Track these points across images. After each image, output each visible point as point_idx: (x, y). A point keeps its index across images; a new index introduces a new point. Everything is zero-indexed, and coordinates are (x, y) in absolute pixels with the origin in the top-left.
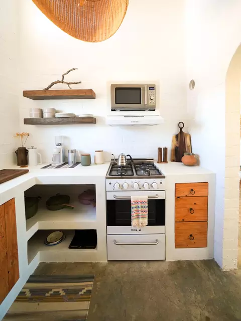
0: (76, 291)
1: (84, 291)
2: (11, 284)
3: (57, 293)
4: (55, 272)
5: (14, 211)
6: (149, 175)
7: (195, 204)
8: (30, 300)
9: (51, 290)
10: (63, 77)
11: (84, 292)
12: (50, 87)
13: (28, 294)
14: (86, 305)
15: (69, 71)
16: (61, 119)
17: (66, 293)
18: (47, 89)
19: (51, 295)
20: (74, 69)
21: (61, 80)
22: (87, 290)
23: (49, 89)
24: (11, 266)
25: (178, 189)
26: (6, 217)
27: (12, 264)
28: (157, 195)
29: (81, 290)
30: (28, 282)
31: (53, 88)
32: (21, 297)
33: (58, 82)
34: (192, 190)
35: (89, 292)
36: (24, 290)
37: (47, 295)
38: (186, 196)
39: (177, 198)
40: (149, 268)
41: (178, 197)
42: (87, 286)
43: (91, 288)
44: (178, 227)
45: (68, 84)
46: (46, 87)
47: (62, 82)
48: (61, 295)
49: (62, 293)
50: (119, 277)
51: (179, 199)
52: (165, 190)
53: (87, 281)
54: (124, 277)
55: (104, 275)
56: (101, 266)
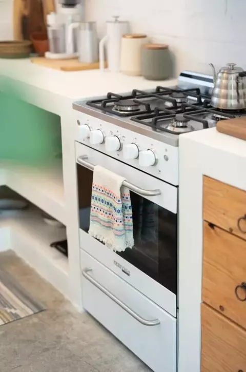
1: (13, 311)
4: (11, 270)
11: (11, 312)
22: (16, 314)
29: (11, 307)
35: (17, 318)
38: (230, 231)
39: (207, 229)
41: (212, 225)
42: (23, 309)
43: (22, 315)
44: (209, 324)
50: (68, 338)
51: (212, 231)
52: (177, 187)
53: (28, 306)
54: (74, 343)
55: (54, 320)
56: (67, 308)
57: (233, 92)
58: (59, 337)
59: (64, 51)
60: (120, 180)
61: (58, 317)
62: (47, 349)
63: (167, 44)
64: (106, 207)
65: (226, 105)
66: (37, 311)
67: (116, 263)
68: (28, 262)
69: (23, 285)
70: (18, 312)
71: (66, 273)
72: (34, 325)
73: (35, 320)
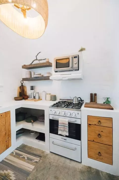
0: (31, 160)
1: (35, 161)
2: (7, 147)
3: (24, 158)
4: (26, 149)
5: (10, 116)
6: (72, 108)
7: (102, 131)
8: (14, 156)
9: (22, 155)
10: (36, 57)
11: (34, 162)
12: (32, 63)
13: (14, 154)
14: (33, 167)
15: (38, 54)
16: (36, 78)
17: (27, 159)
18: (31, 64)
19: (22, 157)
20: (40, 53)
21: (36, 59)
22: (36, 161)
23: (32, 64)
24: (7, 139)
25: (90, 119)
26: (6, 118)
27: (8, 139)
28: (75, 120)
29: (33, 160)
30: (16, 149)
31: (34, 63)
32: (12, 154)
33: (35, 60)
34: (99, 121)
35: (36, 162)
36: (13, 152)
37: (20, 157)
38: (95, 125)
39: (89, 125)
40: (70, 163)
42: (37, 159)
43: (38, 161)
44: (90, 144)
45: (39, 60)
46: (31, 63)
47: (37, 60)
48: (25, 159)
49: (26, 158)
50: (52, 162)
51: (90, 125)
52: (81, 119)
53: (37, 157)
54: (54, 162)
55: (45, 158)
56: (46, 153)
57: (77, 101)
58: (50, 163)
59: (31, 98)
60: (67, 120)
61: (46, 157)
62: (50, 168)
63: (55, 95)
64: (63, 127)
65: (76, 103)
66: (40, 158)
67: (62, 138)
68: (29, 145)
69: (32, 152)
70: (36, 160)
71: (44, 145)
72: (42, 162)
73: (41, 161)
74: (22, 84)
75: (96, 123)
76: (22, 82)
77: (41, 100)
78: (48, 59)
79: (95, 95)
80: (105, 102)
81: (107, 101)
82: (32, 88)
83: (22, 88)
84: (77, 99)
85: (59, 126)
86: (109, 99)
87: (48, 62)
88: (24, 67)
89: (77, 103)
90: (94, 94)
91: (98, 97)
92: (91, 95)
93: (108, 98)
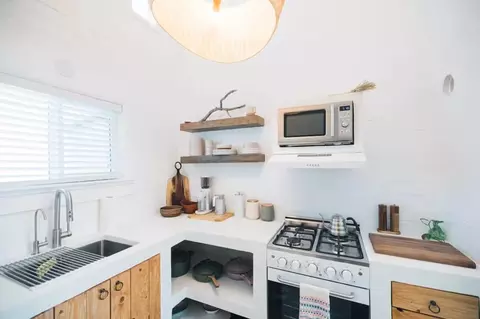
6: (339, 255)
10: (221, 102)
12: (208, 116)
15: (227, 95)
20: (233, 91)
21: (219, 106)
23: (207, 120)
25: (399, 294)
28: (352, 294)
31: (212, 118)
33: (217, 109)
34: (433, 303)
38: (418, 312)
41: (400, 310)
45: (227, 110)
46: (203, 117)
47: (221, 109)
51: (401, 313)
52: (369, 289)
57: (342, 228)
59: (205, 209)
60: (327, 291)
65: (339, 234)
74: (178, 170)
75: (423, 307)
76: (178, 166)
77: (233, 215)
78: (253, 108)
79: (395, 209)
80: (427, 232)
81: (434, 229)
82: (206, 183)
83: (178, 181)
84: (344, 221)
85: (301, 307)
86: (439, 224)
87: (253, 116)
88: (187, 127)
89: (343, 233)
90: (391, 207)
91: (403, 216)
92: (382, 209)
93: (436, 222)
